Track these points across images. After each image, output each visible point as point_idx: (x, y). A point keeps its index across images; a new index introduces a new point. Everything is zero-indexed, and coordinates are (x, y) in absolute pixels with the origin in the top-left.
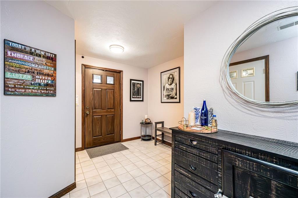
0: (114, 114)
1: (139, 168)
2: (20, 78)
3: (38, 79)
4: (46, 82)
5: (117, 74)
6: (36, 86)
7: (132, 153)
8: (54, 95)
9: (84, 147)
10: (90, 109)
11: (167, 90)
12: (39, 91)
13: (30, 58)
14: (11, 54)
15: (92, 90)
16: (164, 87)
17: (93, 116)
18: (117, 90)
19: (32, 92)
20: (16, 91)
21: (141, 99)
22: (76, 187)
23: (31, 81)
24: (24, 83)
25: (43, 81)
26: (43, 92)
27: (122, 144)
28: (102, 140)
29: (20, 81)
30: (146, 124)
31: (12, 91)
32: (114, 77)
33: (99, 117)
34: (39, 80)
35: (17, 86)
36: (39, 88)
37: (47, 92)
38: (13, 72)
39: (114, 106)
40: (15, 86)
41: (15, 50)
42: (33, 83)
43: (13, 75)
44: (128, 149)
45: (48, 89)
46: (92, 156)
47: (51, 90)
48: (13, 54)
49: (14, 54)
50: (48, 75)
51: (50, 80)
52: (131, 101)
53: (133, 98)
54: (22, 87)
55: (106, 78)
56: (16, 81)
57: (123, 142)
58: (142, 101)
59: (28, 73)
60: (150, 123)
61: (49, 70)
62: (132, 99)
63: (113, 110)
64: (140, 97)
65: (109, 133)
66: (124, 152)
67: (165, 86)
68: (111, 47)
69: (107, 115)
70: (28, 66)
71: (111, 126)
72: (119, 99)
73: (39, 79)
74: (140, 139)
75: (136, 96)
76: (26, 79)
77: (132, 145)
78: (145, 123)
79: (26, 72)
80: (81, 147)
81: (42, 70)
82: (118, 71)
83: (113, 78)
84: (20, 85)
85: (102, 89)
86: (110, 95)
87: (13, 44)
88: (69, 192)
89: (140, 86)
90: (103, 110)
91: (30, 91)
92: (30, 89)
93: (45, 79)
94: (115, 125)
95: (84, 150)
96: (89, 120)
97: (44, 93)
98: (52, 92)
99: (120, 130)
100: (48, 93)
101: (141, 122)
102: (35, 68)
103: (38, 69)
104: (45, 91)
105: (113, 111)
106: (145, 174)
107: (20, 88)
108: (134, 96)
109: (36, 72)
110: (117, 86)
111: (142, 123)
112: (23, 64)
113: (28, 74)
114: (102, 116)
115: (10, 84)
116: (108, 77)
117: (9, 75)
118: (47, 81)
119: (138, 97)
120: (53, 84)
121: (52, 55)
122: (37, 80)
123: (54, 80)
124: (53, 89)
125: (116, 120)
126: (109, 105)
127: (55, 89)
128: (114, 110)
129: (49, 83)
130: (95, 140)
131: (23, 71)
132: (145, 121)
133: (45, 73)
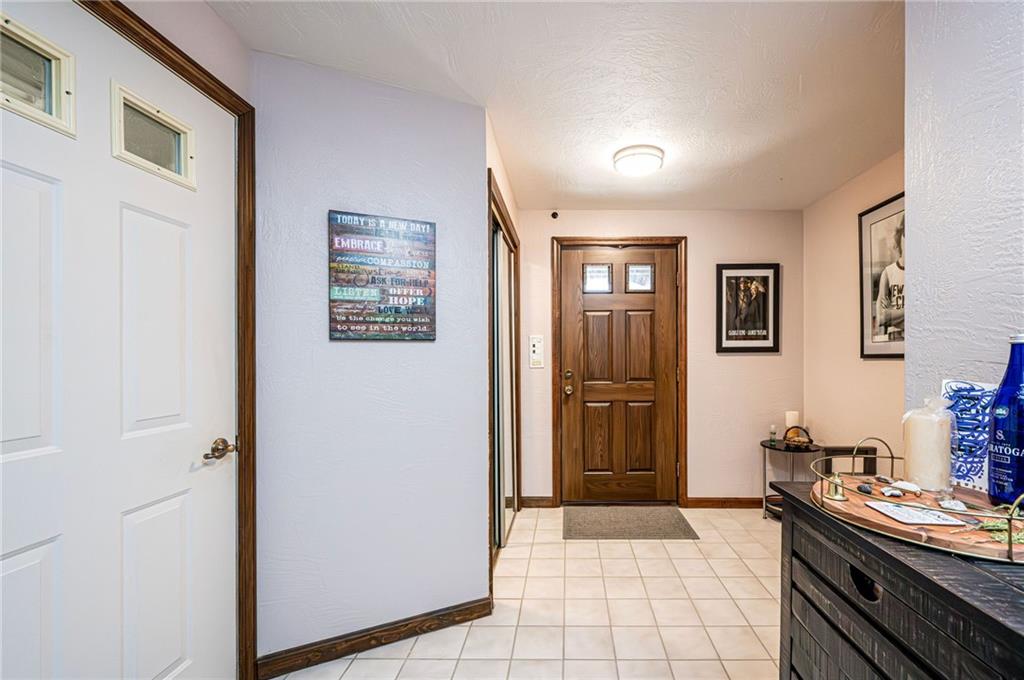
0: (652, 398)
1: (704, 626)
2: (356, 298)
3: (393, 295)
4: (410, 303)
5: (666, 252)
6: (389, 316)
7: (706, 557)
8: (430, 337)
9: (558, 498)
10: (576, 378)
11: (889, 293)
12: (396, 328)
13: (375, 246)
14: (340, 244)
15: (581, 317)
16: (876, 284)
17: (585, 402)
18: (664, 311)
19: (381, 330)
20: (349, 329)
21: (769, 343)
22: (490, 613)
23: (380, 303)
24: (363, 310)
25: (405, 299)
26: (404, 329)
27: (682, 516)
28: (614, 487)
29: (358, 306)
30: (788, 448)
31: (342, 331)
32: (654, 265)
33: (602, 407)
34: (396, 298)
35: (350, 317)
36: (396, 319)
37: (415, 329)
38: (344, 284)
39: (652, 369)
40: (347, 317)
41: (346, 232)
42: (382, 307)
43: (343, 291)
44: (695, 537)
45: (416, 320)
46: (571, 532)
47: (422, 324)
48: (343, 243)
49: (345, 240)
50: (416, 283)
51: (419, 296)
52: (720, 349)
53: (729, 338)
54: (361, 319)
55: (626, 273)
56: (349, 306)
57: (686, 507)
58: (775, 349)
59: (372, 282)
60: (807, 450)
61: (417, 268)
62: (726, 344)
63: (649, 385)
64: (765, 333)
65: (637, 465)
66: (677, 547)
67: (879, 276)
68: (618, 156)
69: (627, 402)
70: (373, 265)
71: (644, 440)
72: (671, 346)
73: (396, 295)
74: (761, 511)
75: (743, 332)
76: (369, 299)
77: (716, 528)
78: (783, 448)
79: (368, 282)
80: (551, 495)
81: (402, 271)
82: (666, 242)
83: (648, 268)
84: (358, 315)
85: (611, 311)
86: (638, 331)
87: (344, 217)
88: (469, 620)
89: (761, 289)
90: (615, 383)
91: (377, 327)
92: (376, 322)
93: (408, 295)
94: (658, 438)
95: (558, 507)
96: (571, 413)
97: (407, 331)
98: (425, 328)
99: (677, 461)
100: (417, 331)
101: (767, 438)
102: (388, 270)
103: (392, 270)
104: (410, 328)
105: (649, 389)
106: (720, 660)
107: (357, 323)
108: (733, 333)
109: (388, 277)
110: (665, 297)
111: (769, 445)
112: (361, 263)
113: (372, 286)
114: (611, 402)
115: (339, 314)
116: (632, 268)
117: (337, 293)
118: (415, 300)
119: (752, 333)
120: (428, 306)
121: (423, 227)
122: (391, 298)
123: (431, 295)
124: (428, 320)
125: (659, 421)
126: (637, 366)
127: (433, 321)
128: (655, 385)
129: (419, 304)
130: (588, 479)
131: (362, 280)
132: (785, 438)
133: (408, 280)
